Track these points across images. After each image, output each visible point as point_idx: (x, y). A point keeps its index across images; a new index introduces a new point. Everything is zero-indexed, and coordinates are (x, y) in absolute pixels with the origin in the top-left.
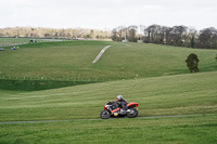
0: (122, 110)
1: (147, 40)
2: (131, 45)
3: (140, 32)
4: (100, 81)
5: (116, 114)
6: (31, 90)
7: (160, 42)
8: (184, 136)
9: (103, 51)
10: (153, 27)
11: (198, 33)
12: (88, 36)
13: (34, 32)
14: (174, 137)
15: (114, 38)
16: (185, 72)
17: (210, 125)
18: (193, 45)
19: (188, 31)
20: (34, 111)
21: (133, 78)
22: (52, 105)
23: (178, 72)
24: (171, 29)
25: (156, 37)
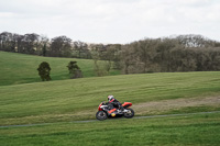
0: (117, 111)
5: (113, 115)
7: (11, 50)
10: (4, 34)
11: (50, 41)
16: (37, 80)
17: (58, 134)
18: (45, 53)
19: (40, 39)
23: (30, 80)
24: (23, 37)
25: (7, 45)
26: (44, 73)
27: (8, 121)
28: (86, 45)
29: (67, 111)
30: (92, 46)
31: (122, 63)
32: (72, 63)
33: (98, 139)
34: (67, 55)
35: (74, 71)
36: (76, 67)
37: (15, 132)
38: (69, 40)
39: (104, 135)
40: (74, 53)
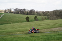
1: (15, 13)
2: (10, 14)
3: (13, 10)
7: (18, 13)
9: (2, 16)
10: (16, 9)
11: (29, 11)
15: (5, 12)
16: (26, 22)
17: (32, 37)
18: (28, 14)
19: (26, 10)
23: (24, 22)
24: (21, 10)
26: (28, 19)
27: (18, 33)
28: (39, 12)
30: (41, 12)
31: (50, 17)
32: (35, 17)
33: (43, 38)
34: (34, 15)
36: (36, 18)
37: (20, 36)
38: (34, 10)
39: (45, 37)
40: (36, 14)
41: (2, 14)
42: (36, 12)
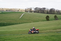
1: (35, 12)
2: (30, 13)
3: (33, 9)
4: (22, 23)
6: (2, 26)
7: (39, 12)
8: (45, 39)
9: (22, 15)
10: (37, 8)
11: (49, 10)
12: (18, 11)
13: (3, 9)
14: (42, 39)
15: (26, 11)
16: (46, 21)
17: (52, 36)
18: (48, 13)
19: (46, 9)
20: (3, 32)
21: (31, 22)
22: (8, 30)
23: (44, 21)
24: (42, 9)
25: (37, 11)
26: (48, 18)
28: (59, 11)
29: (54, 29)
32: (55, 16)
34: (54, 14)
35: (56, 18)
36: (57, 17)
37: (40, 35)
40: (56, 13)
41: (23, 13)
42: (56, 11)
